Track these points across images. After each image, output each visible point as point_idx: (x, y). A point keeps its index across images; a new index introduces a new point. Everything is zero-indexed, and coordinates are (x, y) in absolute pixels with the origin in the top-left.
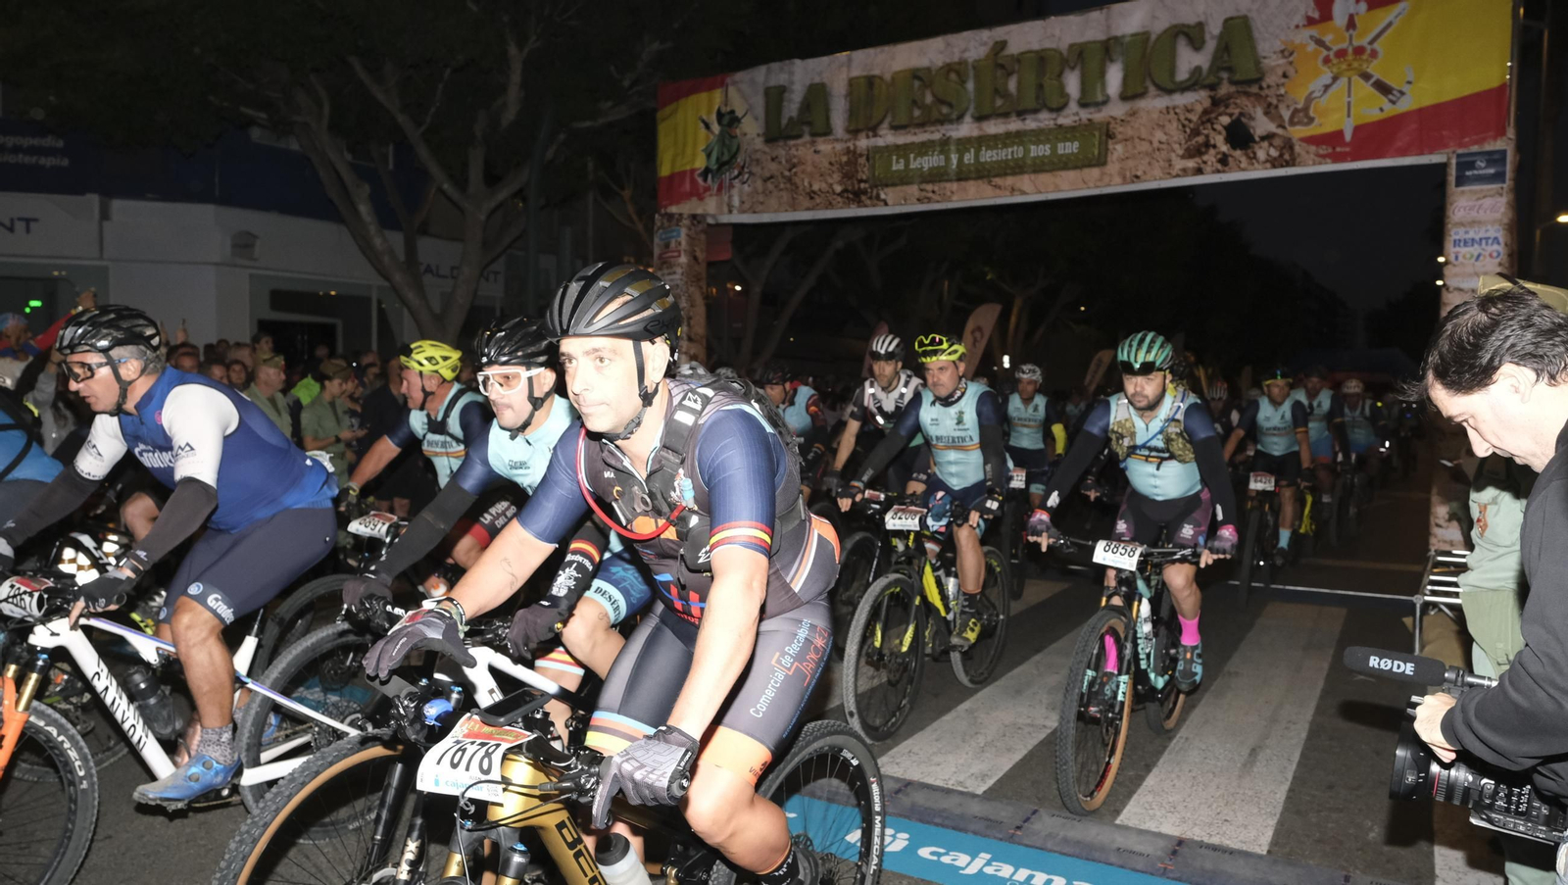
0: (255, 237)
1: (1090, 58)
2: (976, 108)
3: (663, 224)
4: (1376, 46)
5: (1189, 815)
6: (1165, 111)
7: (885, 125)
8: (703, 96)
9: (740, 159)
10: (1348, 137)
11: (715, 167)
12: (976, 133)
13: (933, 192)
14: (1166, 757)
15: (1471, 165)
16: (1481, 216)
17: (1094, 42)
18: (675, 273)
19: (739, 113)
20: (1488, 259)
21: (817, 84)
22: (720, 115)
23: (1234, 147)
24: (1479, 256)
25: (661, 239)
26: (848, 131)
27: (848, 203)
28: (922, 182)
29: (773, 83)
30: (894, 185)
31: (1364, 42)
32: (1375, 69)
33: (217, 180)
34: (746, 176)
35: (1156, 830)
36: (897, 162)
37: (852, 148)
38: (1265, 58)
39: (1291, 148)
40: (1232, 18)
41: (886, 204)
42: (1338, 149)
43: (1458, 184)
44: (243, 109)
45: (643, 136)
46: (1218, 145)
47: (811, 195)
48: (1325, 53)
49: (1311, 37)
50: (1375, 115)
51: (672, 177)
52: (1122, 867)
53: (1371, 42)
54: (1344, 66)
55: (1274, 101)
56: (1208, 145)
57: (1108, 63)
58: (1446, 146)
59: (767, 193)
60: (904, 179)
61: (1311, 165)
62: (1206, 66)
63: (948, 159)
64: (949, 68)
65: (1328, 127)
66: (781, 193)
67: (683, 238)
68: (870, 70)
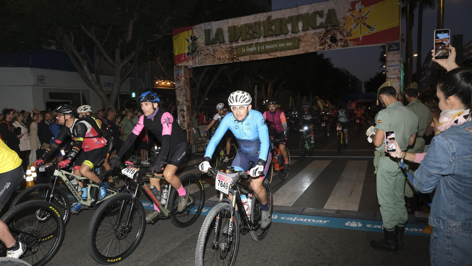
0: (45, 77)
1: (294, 20)
2: (264, 34)
3: (176, 69)
4: (366, 16)
5: (339, 206)
6: (314, 34)
7: (240, 39)
8: (186, 32)
9: (197, 50)
10: (361, 39)
11: (191, 52)
12: (264, 41)
13: (253, 57)
15: (391, 47)
16: (394, 59)
17: (295, 16)
18: (181, 82)
19: (197, 37)
20: (397, 70)
21: (219, 29)
22: (191, 38)
23: (332, 43)
24: (394, 69)
25: (176, 73)
26: (230, 42)
28: (250, 55)
29: (207, 28)
30: (243, 56)
31: (364, 15)
32: (367, 22)
34: (200, 54)
35: (332, 209)
36: (244, 50)
37: (231, 46)
38: (339, 20)
39: (347, 42)
40: (330, 10)
42: (359, 42)
43: (388, 52)
44: (49, 40)
46: (328, 42)
47: (219, 59)
48: (354, 18)
49: (350, 14)
50: (367, 34)
51: (179, 55)
53: (365, 15)
54: (359, 22)
55: (342, 31)
56: (326, 42)
57: (299, 21)
58: (385, 41)
59: (206, 59)
60: (245, 54)
61: (352, 46)
62: (324, 22)
63: (257, 48)
64: (256, 23)
65: (356, 37)
66: (210, 59)
67: (183, 73)
68: (234, 24)
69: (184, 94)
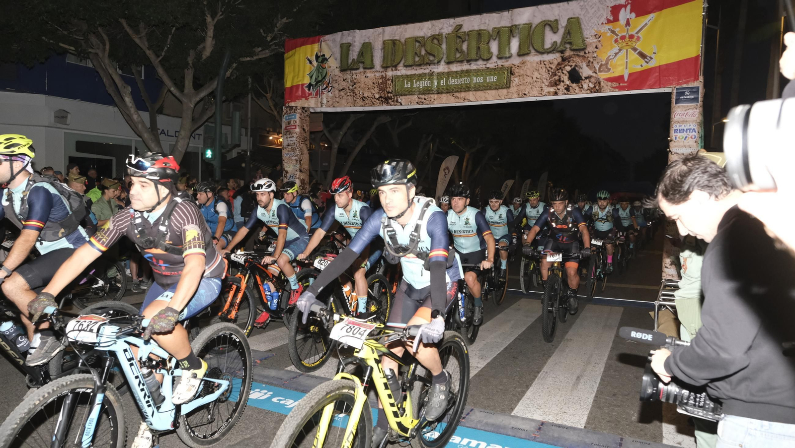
0: (68, 113)
1: (503, 34)
2: (447, 58)
3: (287, 111)
4: (639, 34)
5: (547, 410)
6: (539, 63)
7: (401, 64)
8: (309, 47)
9: (327, 80)
10: (626, 79)
11: (314, 83)
12: (446, 70)
13: (425, 99)
14: (536, 381)
15: (683, 94)
16: (687, 118)
17: (505, 27)
18: (293, 137)
19: (327, 56)
20: (690, 139)
21: (367, 43)
22: (317, 57)
23: (572, 82)
24: (686, 137)
25: (286, 120)
26: (383, 67)
27: (381, 104)
28: (419, 94)
29: (344, 41)
30: (405, 95)
31: (634, 32)
32: (639, 46)
33: (46, 81)
34: (330, 88)
35: (531, 418)
36: (407, 83)
37: (384, 76)
38: (587, 38)
39: (599, 83)
40: (571, 18)
41: (401, 104)
42: (621, 84)
43: (677, 103)
44: (61, 44)
45: (277, 66)
46: (565, 81)
47: (364, 98)
48: (616, 37)
49: (609, 29)
50: (639, 69)
51: (292, 88)
52: (514, 436)
53: (637, 33)
54: (624, 44)
55: (592, 60)
56: (560, 80)
57: (512, 38)
58: (671, 84)
59: (340, 97)
60: (410, 92)
61: (609, 91)
62: (559, 41)
63: (432, 83)
64: (434, 37)
65: (617, 74)
66: (348, 97)
67: (298, 119)
68: (394, 37)
69: (296, 157)
